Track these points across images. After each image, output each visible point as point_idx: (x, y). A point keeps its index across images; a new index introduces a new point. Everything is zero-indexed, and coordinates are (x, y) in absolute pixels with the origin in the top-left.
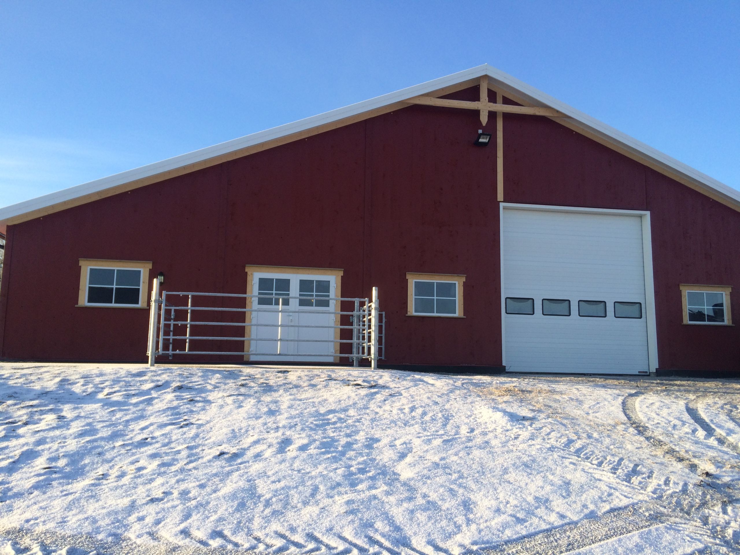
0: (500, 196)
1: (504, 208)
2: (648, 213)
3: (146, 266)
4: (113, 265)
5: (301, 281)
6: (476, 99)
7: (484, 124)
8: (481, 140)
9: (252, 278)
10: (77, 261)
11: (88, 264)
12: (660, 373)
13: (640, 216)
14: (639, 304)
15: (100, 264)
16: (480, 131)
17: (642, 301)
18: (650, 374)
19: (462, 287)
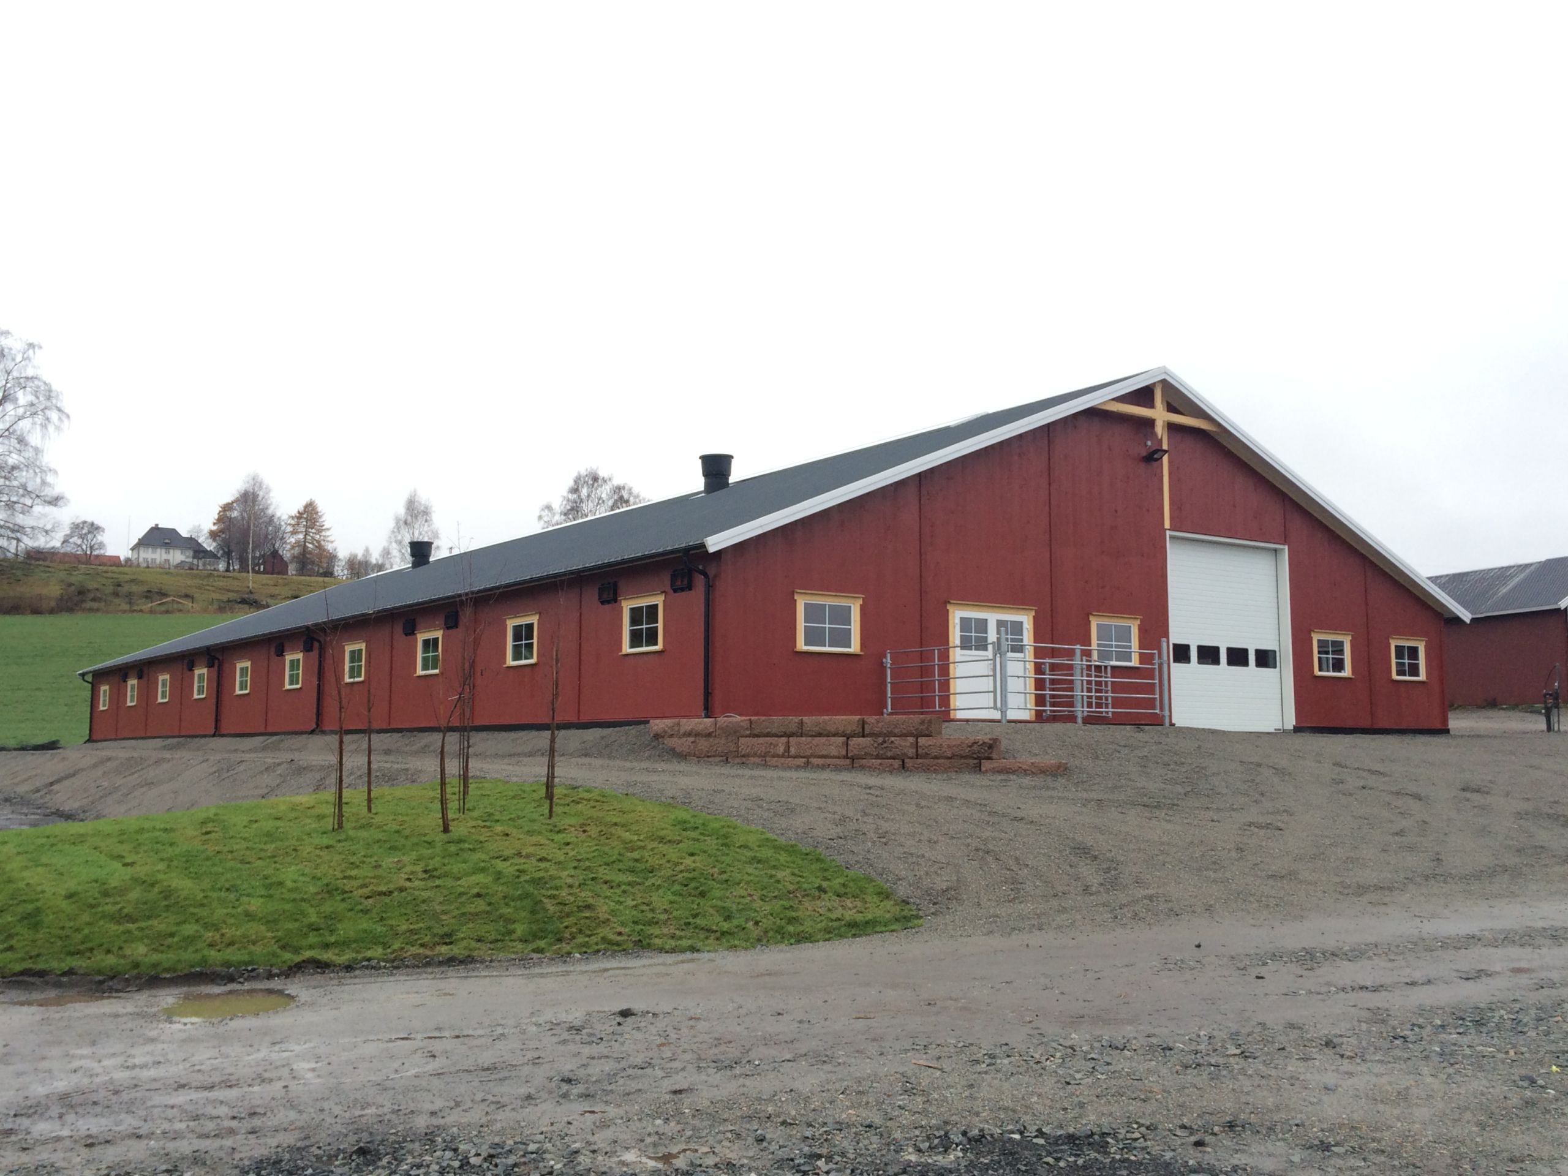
0: (1167, 525)
1: (1171, 537)
2: (1286, 547)
3: (857, 600)
4: (826, 599)
5: (998, 621)
6: (1151, 405)
7: (1160, 437)
8: (1155, 456)
9: (954, 617)
10: (793, 593)
11: (803, 596)
12: (1297, 729)
13: (1276, 550)
14: (1274, 652)
15: (814, 598)
16: (1149, 443)
17: (1277, 649)
18: (1285, 732)
19: (1137, 631)
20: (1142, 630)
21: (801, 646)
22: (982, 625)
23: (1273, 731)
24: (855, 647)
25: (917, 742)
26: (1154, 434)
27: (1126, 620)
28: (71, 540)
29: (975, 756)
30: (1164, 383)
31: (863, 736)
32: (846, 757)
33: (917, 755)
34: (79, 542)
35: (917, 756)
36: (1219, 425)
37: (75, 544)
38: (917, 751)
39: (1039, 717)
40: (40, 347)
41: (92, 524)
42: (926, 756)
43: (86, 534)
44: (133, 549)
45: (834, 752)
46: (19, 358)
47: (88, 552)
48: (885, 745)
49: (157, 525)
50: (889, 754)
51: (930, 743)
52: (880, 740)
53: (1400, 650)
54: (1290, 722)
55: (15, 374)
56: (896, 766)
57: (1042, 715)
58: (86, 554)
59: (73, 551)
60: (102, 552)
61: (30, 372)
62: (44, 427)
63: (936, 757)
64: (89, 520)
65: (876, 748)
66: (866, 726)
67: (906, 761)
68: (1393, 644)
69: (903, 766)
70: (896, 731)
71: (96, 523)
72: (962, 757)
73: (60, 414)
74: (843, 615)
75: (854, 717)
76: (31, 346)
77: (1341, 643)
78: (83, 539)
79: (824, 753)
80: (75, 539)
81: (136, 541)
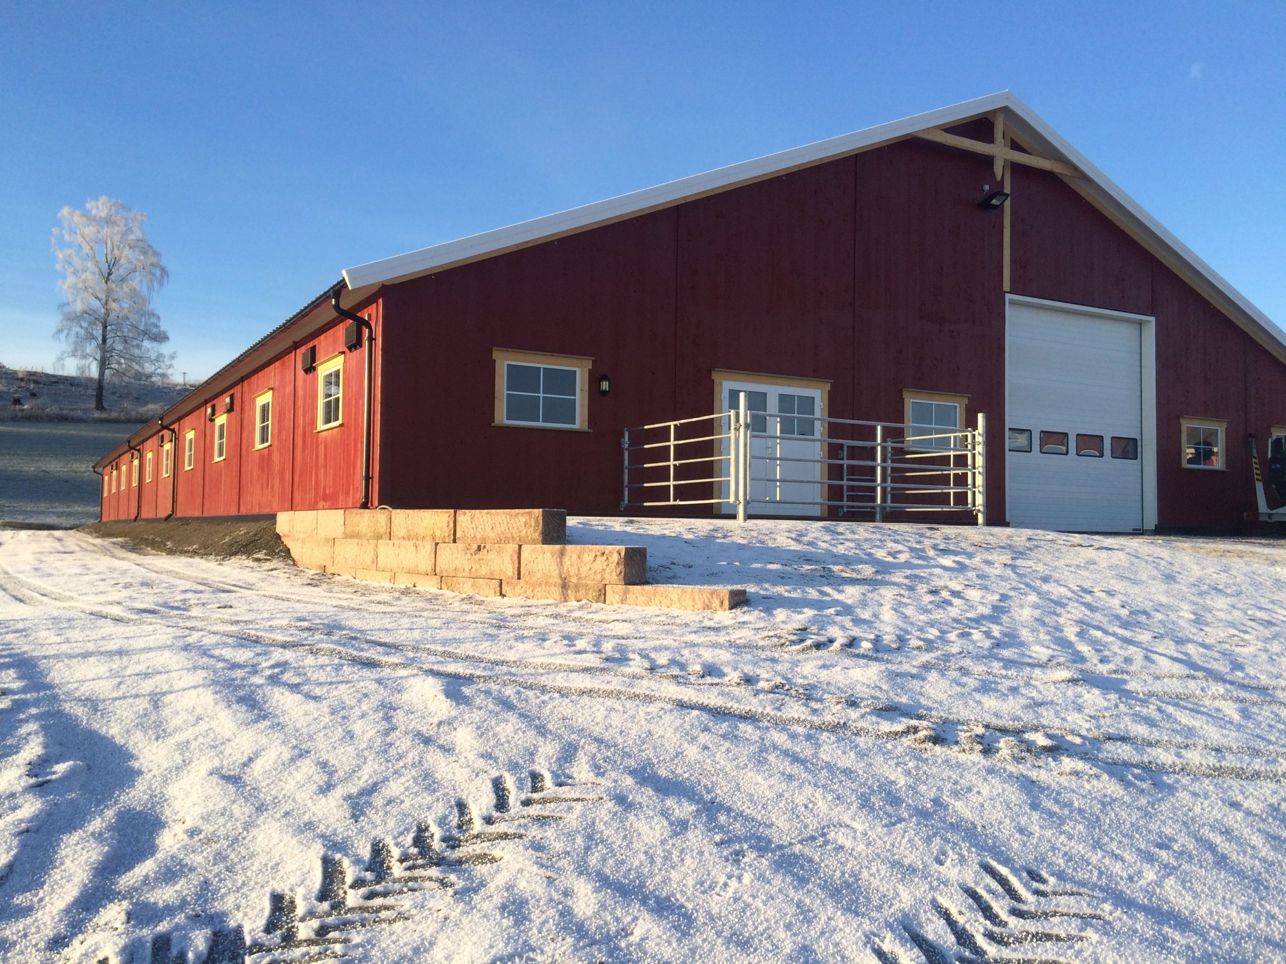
0: (1007, 285)
1: (1012, 303)
2: (1153, 319)
3: (584, 363)
4: (539, 360)
5: (780, 395)
7: (999, 178)
8: (994, 201)
9: (721, 388)
10: (491, 351)
11: (505, 356)
12: (1159, 530)
13: (1139, 322)
14: (1135, 440)
15: (522, 358)
16: (987, 187)
17: (1138, 437)
18: (1145, 532)
20: (971, 411)
21: (502, 417)
22: (760, 400)
23: (1132, 531)
24: (580, 423)
25: (520, 553)
26: (993, 175)
27: (948, 399)
29: (598, 577)
30: (1005, 110)
31: (454, 542)
32: (433, 573)
33: (519, 573)
38: (519, 567)
39: (834, 513)
42: (530, 575)
45: (422, 566)
50: (483, 570)
51: (537, 554)
54: (1152, 522)
56: (491, 590)
57: (837, 512)
66: (458, 525)
67: (505, 582)
70: (492, 534)
72: (581, 579)
74: (566, 381)
77: (1214, 433)
79: (412, 565)
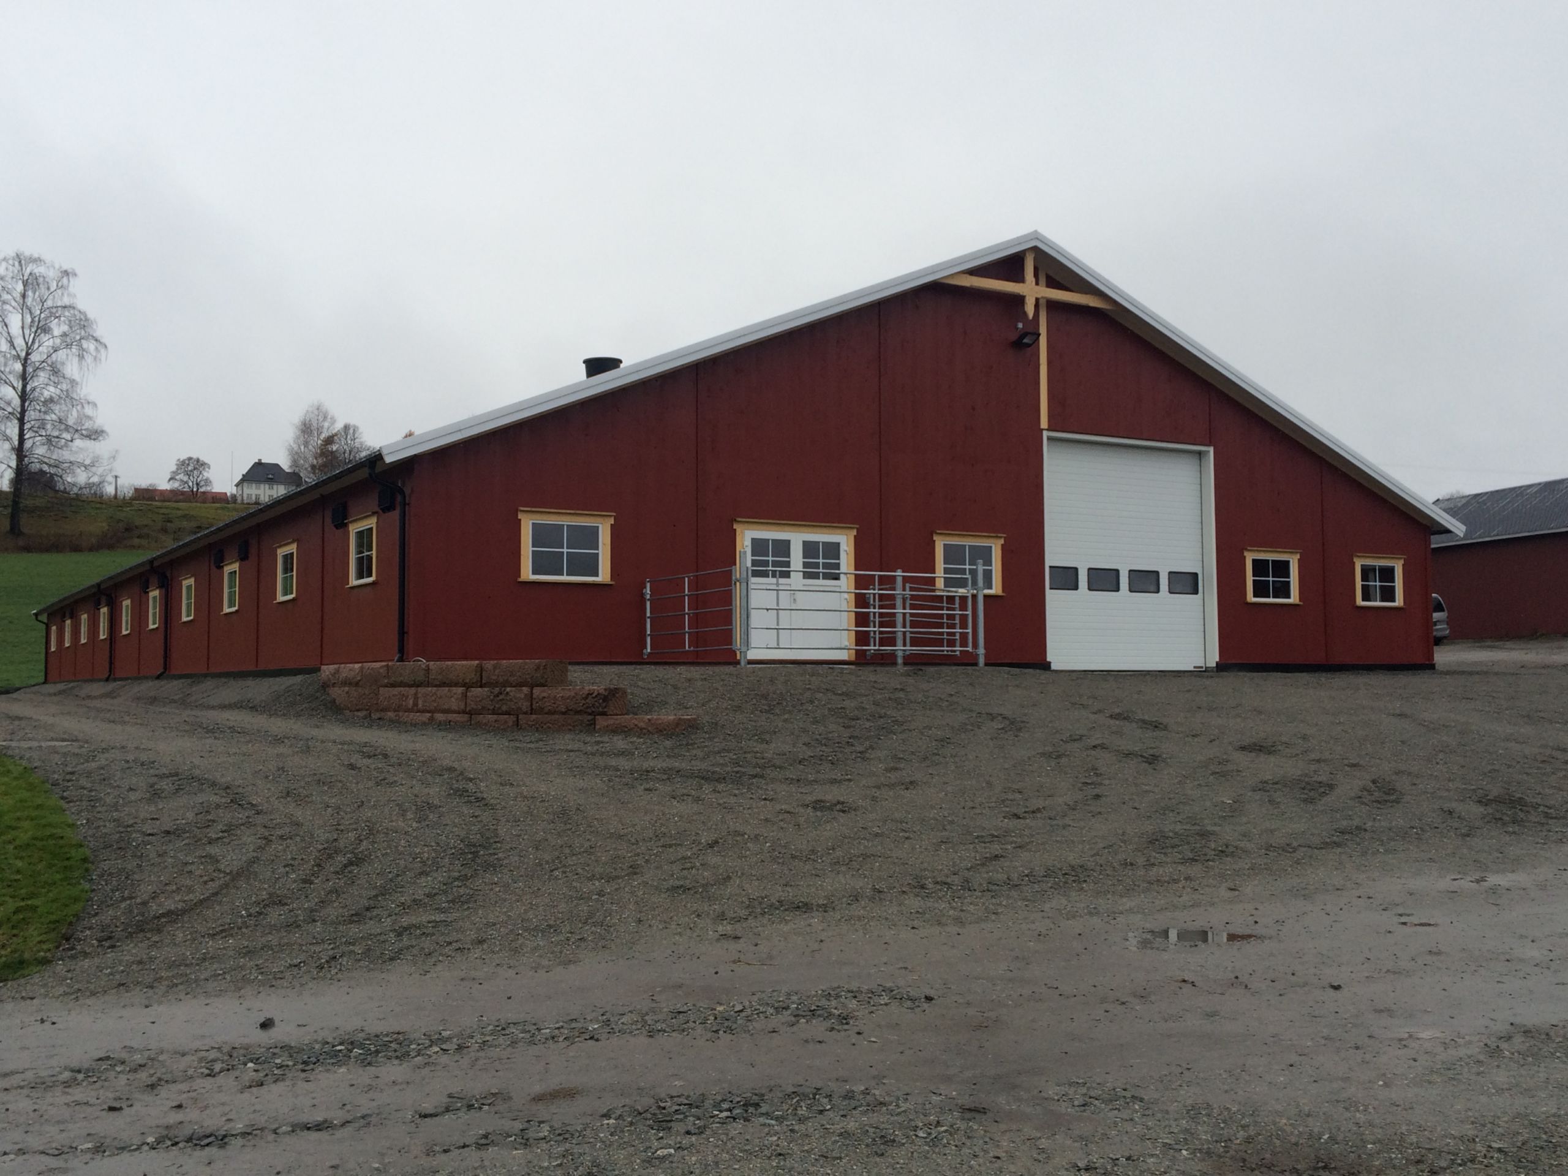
2: (1211, 449)
3: (606, 519)
4: (564, 518)
5: (804, 542)
6: (1019, 278)
7: (1032, 316)
8: (1025, 341)
9: (743, 538)
10: (517, 511)
11: (530, 516)
12: (1221, 667)
13: (1200, 453)
14: (1195, 575)
15: (545, 517)
16: (1020, 325)
17: (1199, 571)
18: (1207, 670)
19: (999, 552)
20: (1007, 552)
21: (527, 573)
22: (783, 548)
23: (1193, 669)
24: (604, 575)
25: (532, 693)
26: (1025, 314)
27: (985, 540)
28: (177, 477)
29: (589, 711)
30: (1035, 249)
31: (481, 686)
32: (464, 712)
33: (532, 709)
34: (185, 479)
35: (532, 711)
36: (1115, 302)
37: (182, 481)
38: (532, 705)
39: (861, 659)
40: (75, 275)
41: (198, 460)
42: (541, 711)
43: (191, 471)
44: (237, 485)
45: (454, 707)
46: (53, 286)
47: (195, 490)
48: (501, 697)
49: (260, 460)
50: (504, 708)
51: (545, 694)
52: (497, 690)
53: (1367, 572)
54: (1214, 658)
55: (49, 303)
56: (510, 724)
57: (865, 656)
58: (192, 491)
59: (180, 488)
60: (209, 489)
61: (66, 301)
62: (81, 357)
63: (550, 713)
64: (195, 456)
65: (492, 701)
66: (484, 673)
67: (521, 716)
68: (1358, 564)
69: (517, 723)
70: (512, 679)
71: (201, 458)
72: (578, 712)
73: (98, 345)
74: (590, 537)
75: (473, 662)
76: (66, 273)
77: (1286, 564)
78: (189, 476)
79: (446, 707)
80: (181, 476)
81: (240, 477)
